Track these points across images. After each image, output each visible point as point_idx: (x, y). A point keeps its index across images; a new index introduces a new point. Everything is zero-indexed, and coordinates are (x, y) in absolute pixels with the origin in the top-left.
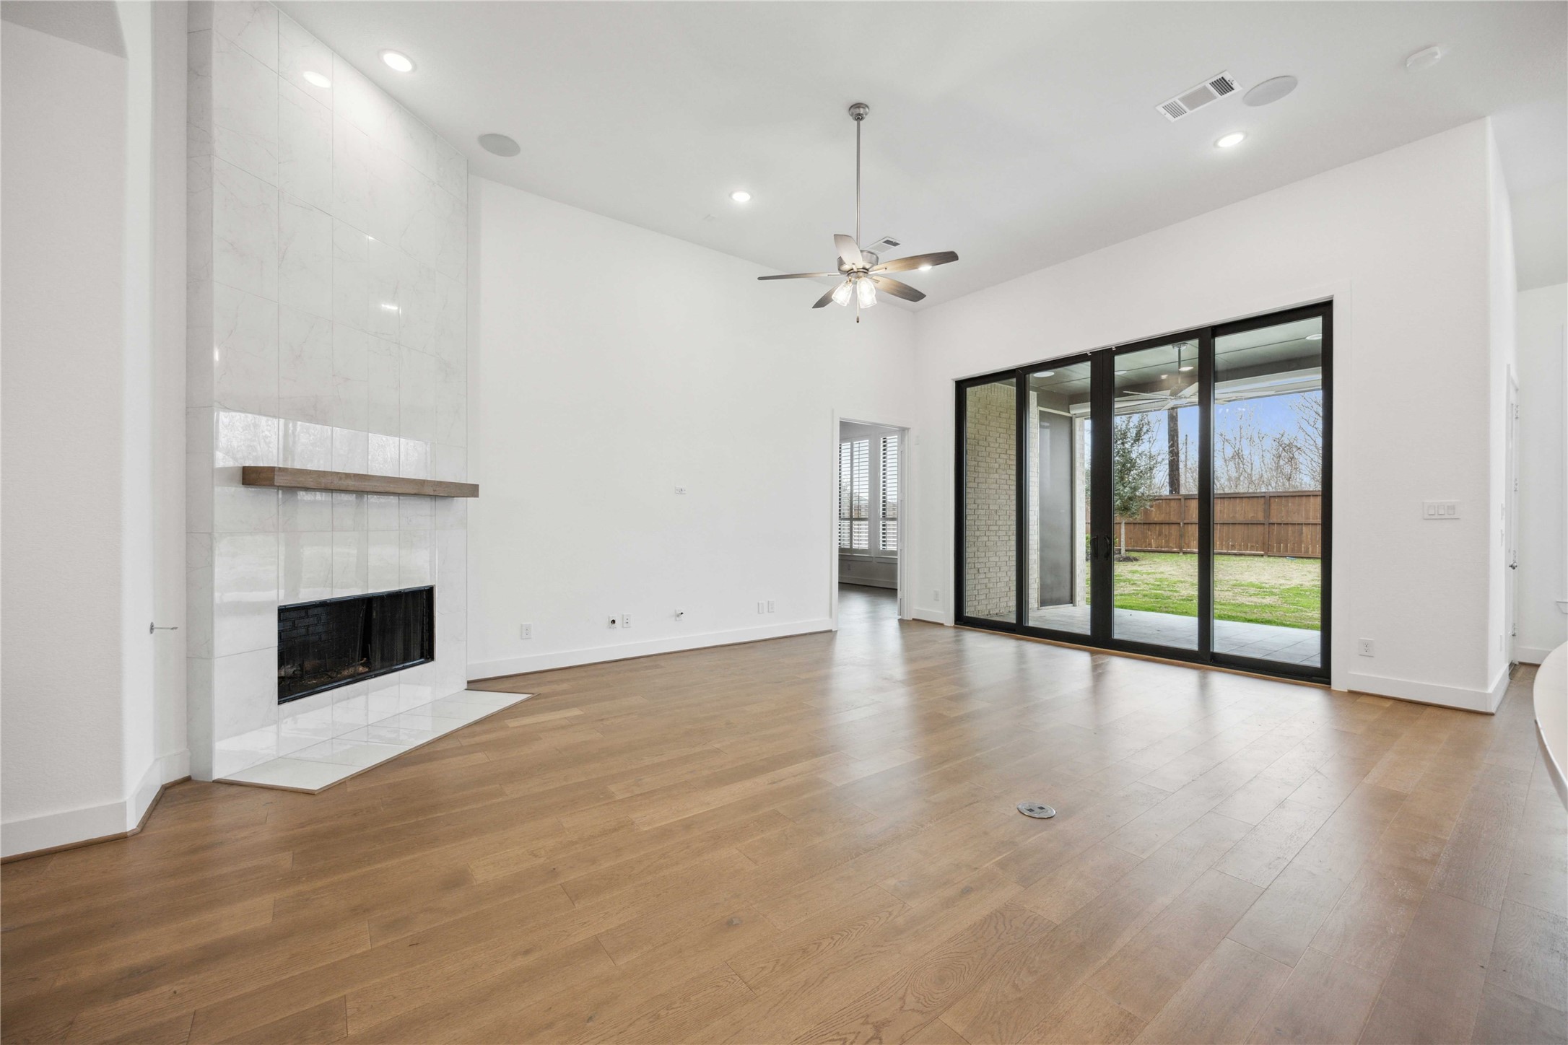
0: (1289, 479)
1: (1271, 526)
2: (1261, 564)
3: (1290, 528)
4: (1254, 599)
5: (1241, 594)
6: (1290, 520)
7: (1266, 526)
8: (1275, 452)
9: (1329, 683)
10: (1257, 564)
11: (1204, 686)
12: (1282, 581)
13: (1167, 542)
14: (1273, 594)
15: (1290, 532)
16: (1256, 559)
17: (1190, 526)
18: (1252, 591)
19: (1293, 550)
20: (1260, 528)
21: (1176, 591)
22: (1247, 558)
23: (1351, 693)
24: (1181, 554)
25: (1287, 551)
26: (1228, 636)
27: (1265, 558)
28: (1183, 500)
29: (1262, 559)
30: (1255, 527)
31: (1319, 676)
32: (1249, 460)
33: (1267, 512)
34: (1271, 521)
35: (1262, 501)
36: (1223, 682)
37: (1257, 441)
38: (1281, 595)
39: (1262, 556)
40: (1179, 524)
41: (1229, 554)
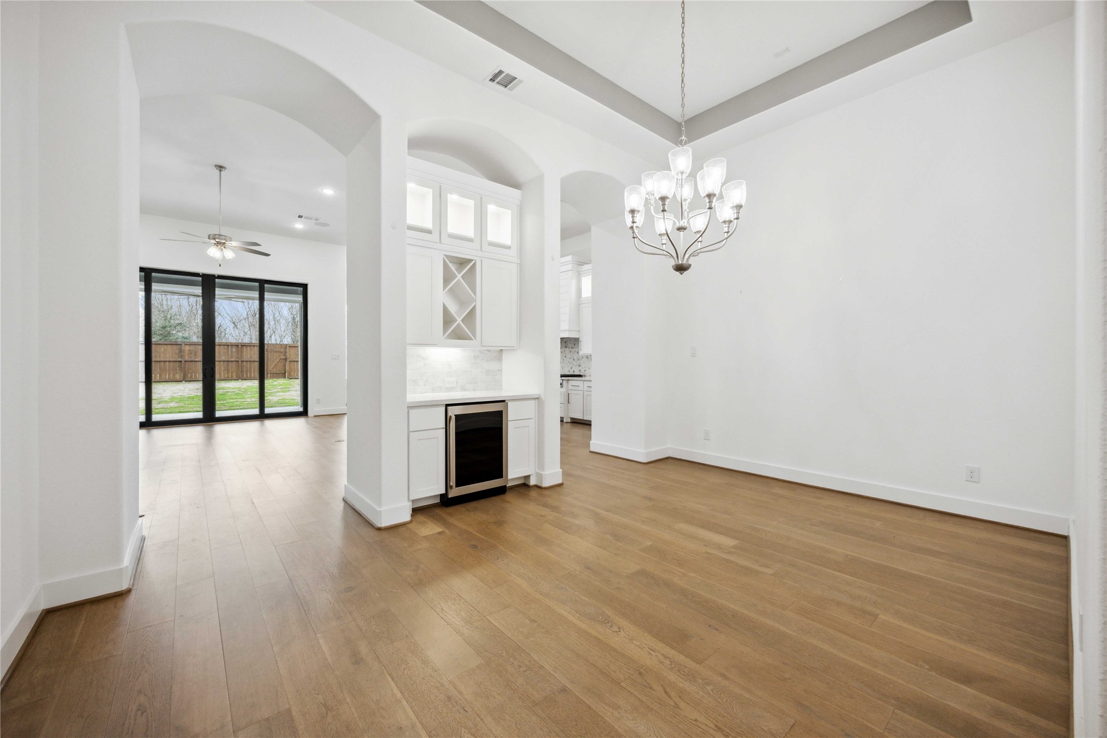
9: (307, 415)
23: (315, 416)
26: (267, 411)
31: (304, 413)
36: (269, 423)
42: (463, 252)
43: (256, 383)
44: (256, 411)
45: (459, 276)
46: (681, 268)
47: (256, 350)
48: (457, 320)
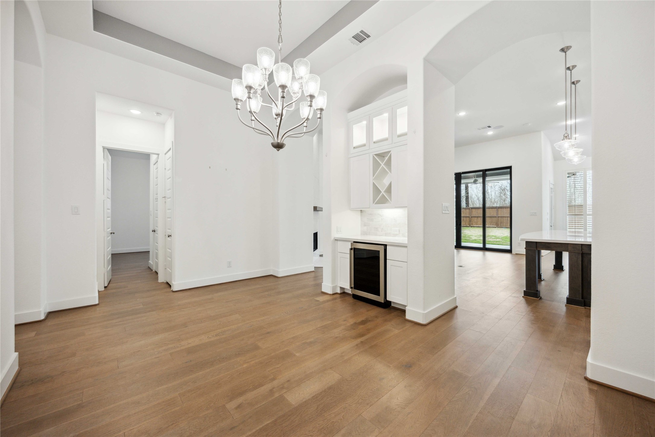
0: (504, 201)
1: (499, 218)
2: (495, 230)
3: (504, 218)
4: (494, 240)
5: (490, 238)
6: (504, 216)
7: (497, 218)
8: (500, 191)
9: (512, 252)
10: (494, 230)
11: (484, 254)
12: (502, 235)
13: (465, 223)
14: (499, 238)
15: (504, 219)
16: (494, 228)
17: (473, 218)
18: (493, 237)
19: (505, 225)
20: (495, 218)
21: (471, 238)
22: (491, 228)
23: (516, 254)
24: (470, 227)
25: (503, 226)
26: (488, 246)
27: (497, 228)
28: (470, 209)
29: (496, 228)
30: (493, 218)
31: (510, 251)
32: (490, 194)
33: (497, 213)
34: (498, 216)
35: (496, 209)
36: (488, 254)
37: (493, 187)
38: (502, 238)
39: (496, 227)
40: (469, 217)
41: (490, 227)
42: (382, 149)
43: (481, 230)
44: (481, 246)
45: (382, 165)
46: (279, 146)
47: (481, 211)
48: (381, 192)
